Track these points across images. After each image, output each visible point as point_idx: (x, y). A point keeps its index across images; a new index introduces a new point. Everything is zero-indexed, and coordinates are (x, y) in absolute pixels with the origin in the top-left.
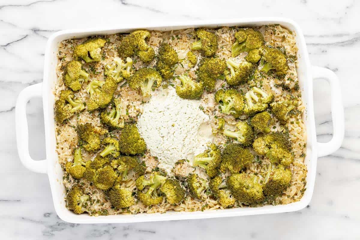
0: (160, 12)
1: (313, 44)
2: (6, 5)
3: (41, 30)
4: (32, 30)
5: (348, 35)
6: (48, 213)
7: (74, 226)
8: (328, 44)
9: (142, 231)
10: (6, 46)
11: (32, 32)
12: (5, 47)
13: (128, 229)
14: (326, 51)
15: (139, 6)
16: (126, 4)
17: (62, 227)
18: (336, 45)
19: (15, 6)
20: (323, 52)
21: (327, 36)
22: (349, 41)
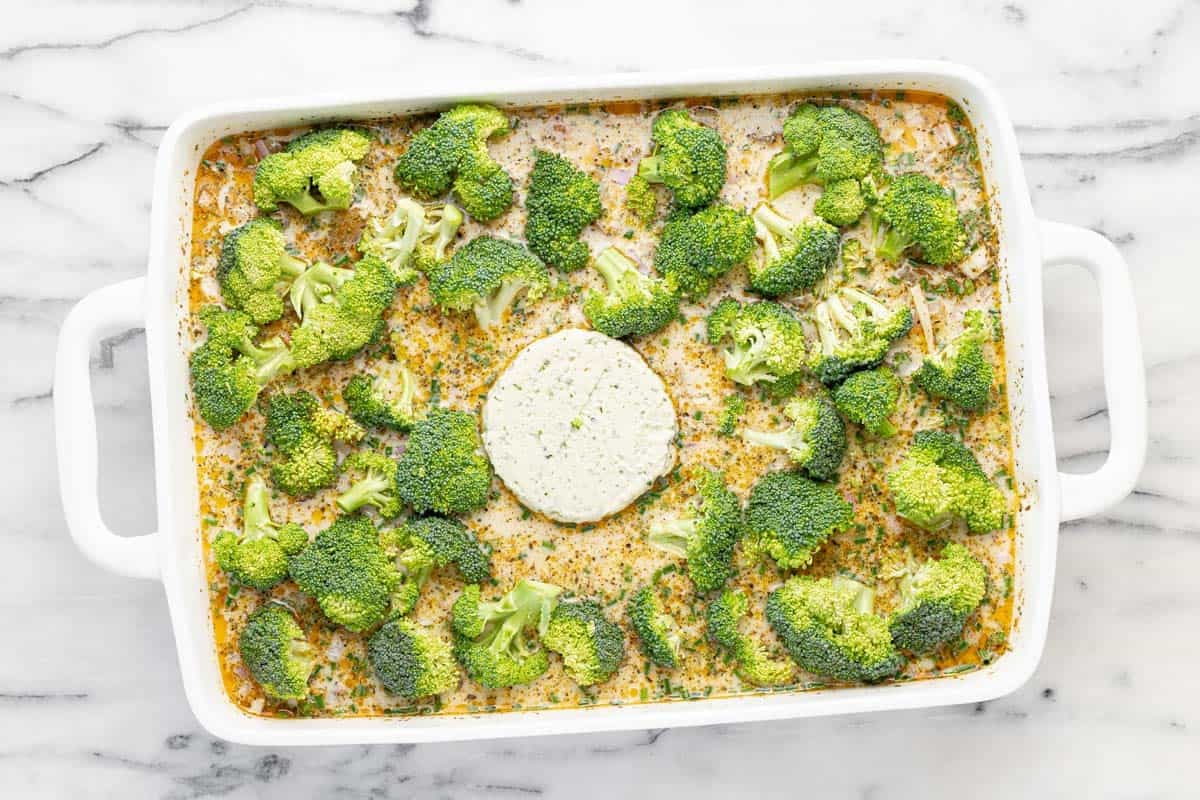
0: (542, 58)
1: (1051, 155)
2: (30, 45)
3: (147, 126)
4: (118, 126)
5: (1162, 123)
6: (181, 737)
7: (268, 777)
8: (1100, 156)
9: (498, 787)
10: (31, 180)
11: (116, 134)
12: (28, 186)
13: (451, 782)
14: (1093, 178)
15: (471, 41)
16: (431, 35)
17: (231, 781)
18: (1124, 157)
19: (59, 46)
20: (1082, 180)
21: (1096, 128)
22: (1168, 142)
